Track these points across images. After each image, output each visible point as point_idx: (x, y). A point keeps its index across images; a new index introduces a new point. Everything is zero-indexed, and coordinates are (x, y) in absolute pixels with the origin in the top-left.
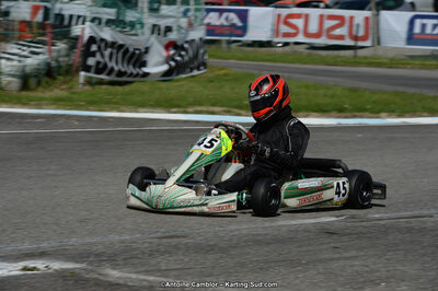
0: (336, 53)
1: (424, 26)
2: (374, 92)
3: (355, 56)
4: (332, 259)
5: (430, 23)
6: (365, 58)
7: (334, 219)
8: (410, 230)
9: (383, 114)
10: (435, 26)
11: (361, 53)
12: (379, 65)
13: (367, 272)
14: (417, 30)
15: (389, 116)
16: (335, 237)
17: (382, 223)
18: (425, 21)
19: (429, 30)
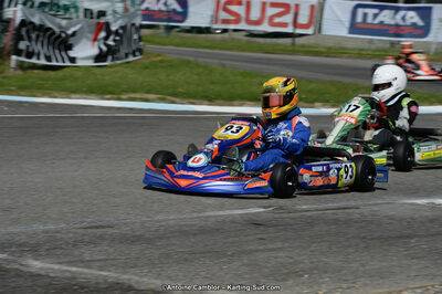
0: (275, 40)
1: (365, 15)
2: (310, 81)
3: (293, 44)
4: (257, 251)
5: (371, 12)
6: (303, 46)
7: (262, 210)
8: (336, 222)
9: (317, 104)
10: (376, 16)
11: (299, 41)
12: (317, 54)
13: (290, 263)
14: (359, 19)
15: (324, 106)
16: (262, 228)
17: (309, 214)
18: (367, 10)
19: (369, 20)
